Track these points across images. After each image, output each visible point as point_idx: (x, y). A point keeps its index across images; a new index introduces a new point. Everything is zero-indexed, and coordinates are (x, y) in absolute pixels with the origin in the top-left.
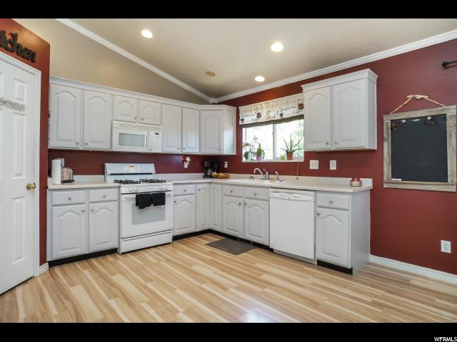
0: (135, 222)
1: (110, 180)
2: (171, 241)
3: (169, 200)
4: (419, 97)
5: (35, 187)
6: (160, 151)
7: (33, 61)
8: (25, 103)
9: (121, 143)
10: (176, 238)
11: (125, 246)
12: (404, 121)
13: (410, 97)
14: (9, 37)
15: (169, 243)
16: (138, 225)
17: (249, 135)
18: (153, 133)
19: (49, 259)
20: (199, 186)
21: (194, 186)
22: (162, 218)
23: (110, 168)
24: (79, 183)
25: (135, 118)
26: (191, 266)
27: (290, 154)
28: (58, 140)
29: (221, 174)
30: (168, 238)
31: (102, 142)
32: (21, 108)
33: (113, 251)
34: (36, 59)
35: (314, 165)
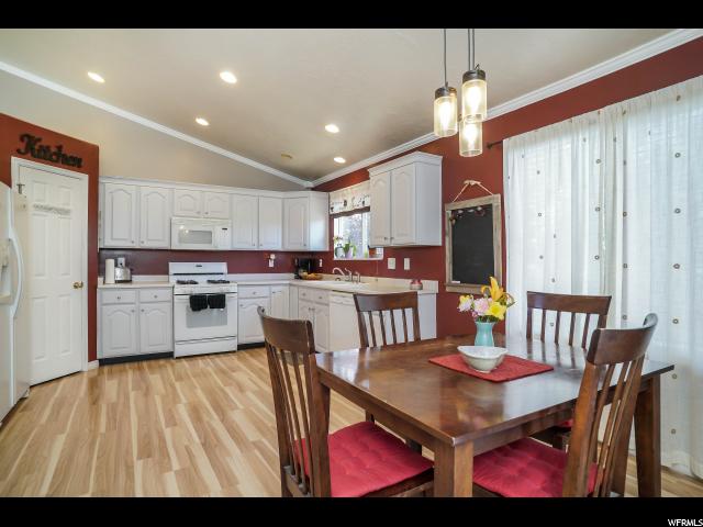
0: (190, 325)
1: (173, 280)
2: (235, 349)
3: (231, 303)
4: (473, 183)
5: (81, 286)
6: (229, 248)
7: (79, 166)
8: (71, 207)
9: (180, 241)
10: (242, 347)
11: (180, 351)
12: (460, 212)
13: (467, 182)
14: (53, 150)
15: (234, 352)
16: (193, 329)
17: (341, 226)
18: (219, 229)
19: (99, 356)
20: (274, 289)
21: (267, 288)
22: (224, 322)
23: (174, 267)
24: (137, 283)
25: (198, 213)
26: (234, 371)
27: (372, 251)
28: (112, 239)
29: (312, 275)
30: (233, 346)
31: (158, 240)
32: (67, 212)
33: (169, 355)
34: (83, 164)
35: (392, 263)
